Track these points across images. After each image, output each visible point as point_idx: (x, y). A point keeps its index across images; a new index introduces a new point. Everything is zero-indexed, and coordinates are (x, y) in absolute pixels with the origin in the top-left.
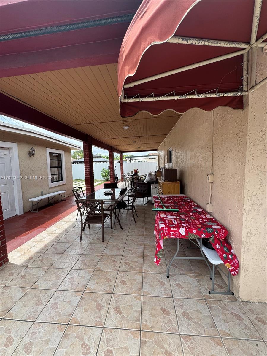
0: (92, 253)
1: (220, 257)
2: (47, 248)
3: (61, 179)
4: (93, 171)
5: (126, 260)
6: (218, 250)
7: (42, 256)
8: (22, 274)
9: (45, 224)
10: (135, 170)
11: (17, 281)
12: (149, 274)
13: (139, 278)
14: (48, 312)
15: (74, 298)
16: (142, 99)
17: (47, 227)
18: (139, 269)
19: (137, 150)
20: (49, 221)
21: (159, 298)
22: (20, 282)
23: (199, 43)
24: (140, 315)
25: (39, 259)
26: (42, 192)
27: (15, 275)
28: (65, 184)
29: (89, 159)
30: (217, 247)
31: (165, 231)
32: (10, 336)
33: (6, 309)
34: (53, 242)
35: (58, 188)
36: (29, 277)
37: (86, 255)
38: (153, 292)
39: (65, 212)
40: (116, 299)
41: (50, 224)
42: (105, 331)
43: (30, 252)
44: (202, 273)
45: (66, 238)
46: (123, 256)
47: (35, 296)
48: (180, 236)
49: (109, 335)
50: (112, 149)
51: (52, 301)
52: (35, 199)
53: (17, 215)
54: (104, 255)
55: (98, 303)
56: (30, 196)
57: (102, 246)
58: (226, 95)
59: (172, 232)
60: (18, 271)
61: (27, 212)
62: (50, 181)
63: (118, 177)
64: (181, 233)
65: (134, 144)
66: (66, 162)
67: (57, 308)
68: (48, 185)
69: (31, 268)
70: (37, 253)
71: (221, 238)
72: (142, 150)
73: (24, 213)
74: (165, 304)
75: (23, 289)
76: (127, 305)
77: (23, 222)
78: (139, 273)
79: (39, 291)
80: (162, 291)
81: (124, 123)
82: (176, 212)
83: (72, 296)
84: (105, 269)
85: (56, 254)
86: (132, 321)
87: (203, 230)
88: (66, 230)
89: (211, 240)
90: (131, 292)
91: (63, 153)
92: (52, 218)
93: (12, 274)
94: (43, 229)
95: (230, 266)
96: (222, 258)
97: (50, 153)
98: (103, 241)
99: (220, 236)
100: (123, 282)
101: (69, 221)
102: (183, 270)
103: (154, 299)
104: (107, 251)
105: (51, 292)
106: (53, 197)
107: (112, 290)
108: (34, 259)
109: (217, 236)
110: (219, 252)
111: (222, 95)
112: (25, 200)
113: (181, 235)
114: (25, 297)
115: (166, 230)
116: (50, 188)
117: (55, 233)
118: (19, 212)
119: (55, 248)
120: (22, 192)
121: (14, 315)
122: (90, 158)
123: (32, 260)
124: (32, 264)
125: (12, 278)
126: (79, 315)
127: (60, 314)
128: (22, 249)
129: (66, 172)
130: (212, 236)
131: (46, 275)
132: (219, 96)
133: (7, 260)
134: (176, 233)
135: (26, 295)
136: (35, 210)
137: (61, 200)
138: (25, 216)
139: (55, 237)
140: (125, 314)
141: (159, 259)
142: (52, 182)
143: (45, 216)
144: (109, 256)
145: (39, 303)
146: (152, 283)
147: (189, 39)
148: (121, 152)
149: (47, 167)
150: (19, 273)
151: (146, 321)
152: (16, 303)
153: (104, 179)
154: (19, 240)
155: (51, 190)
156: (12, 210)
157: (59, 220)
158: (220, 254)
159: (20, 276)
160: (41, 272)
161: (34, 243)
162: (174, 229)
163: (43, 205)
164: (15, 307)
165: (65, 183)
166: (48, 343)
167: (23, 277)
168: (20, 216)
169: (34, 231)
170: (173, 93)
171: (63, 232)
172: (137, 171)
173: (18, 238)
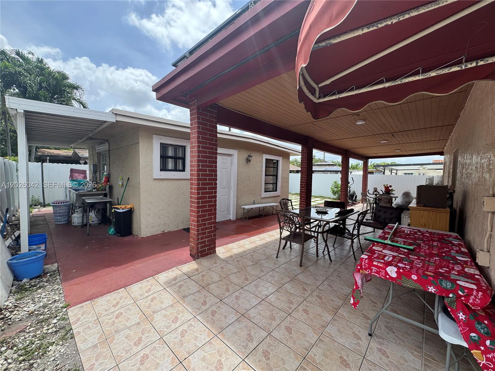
0: (284, 272)
1: (462, 334)
2: (245, 254)
3: (275, 190)
4: (311, 182)
5: (319, 293)
6: (460, 322)
7: (239, 258)
8: (222, 265)
9: (250, 233)
10: (385, 187)
11: (217, 269)
12: (344, 319)
13: (328, 317)
14: (231, 299)
15: (254, 300)
16: (339, 95)
17: (251, 236)
18: (332, 309)
19: (396, 154)
20: (254, 232)
21: (343, 348)
22: (220, 270)
23: (399, 19)
24: (310, 346)
25: (236, 259)
26: (254, 201)
27: (217, 264)
28: (279, 196)
29: (307, 167)
30: (459, 316)
31: (363, 263)
32: (206, 300)
33: (207, 283)
34: (252, 250)
35: (271, 200)
36: (226, 270)
37: (277, 272)
38: (338, 337)
39: (272, 227)
40: (291, 321)
41: (255, 234)
42: (270, 337)
43: (232, 252)
44: (441, 361)
45: (264, 251)
46: (318, 289)
47: (226, 284)
48: (388, 277)
49: (272, 342)
50: (346, 154)
51: (237, 294)
52: (247, 207)
53: (230, 219)
54: (296, 279)
55: (272, 314)
56: (243, 203)
57: (298, 270)
58: (481, 63)
59: (374, 268)
60: (220, 262)
61: (239, 219)
62: (263, 190)
63: (356, 196)
64: (389, 273)
65: (385, 145)
66: (282, 170)
67: (239, 300)
68: (261, 195)
69: (229, 264)
70: (236, 254)
71: (473, 304)
72: (407, 154)
73: (236, 219)
74: (348, 356)
75: (220, 276)
76: (300, 331)
77: (233, 226)
78: (329, 312)
79: (230, 282)
80: (352, 343)
81: (354, 117)
82: (406, 251)
83: (253, 298)
84: (292, 291)
85: (251, 261)
86: (300, 346)
87: (432, 279)
88: (267, 243)
89: (448, 301)
90: (310, 324)
91: (280, 159)
92: (258, 229)
93: (216, 263)
94: (247, 236)
95: (482, 358)
96: (466, 338)
97: (266, 159)
98: (301, 266)
99: (471, 301)
100: (305, 311)
101: (272, 236)
102: (403, 341)
103: (336, 344)
104: (300, 277)
105: (238, 288)
106: (264, 208)
107: (291, 311)
108: (234, 258)
109: (463, 298)
110: (461, 325)
111: (474, 64)
112: (238, 206)
113: (389, 275)
114: (220, 282)
115: (365, 263)
116: (262, 198)
117: (256, 243)
118: (232, 217)
119: (252, 256)
120: (237, 198)
121: (211, 289)
122: (308, 165)
123: (231, 259)
124: (230, 262)
125: (215, 265)
126: (253, 314)
127: (239, 305)
128: (227, 247)
129: (282, 182)
130: (451, 295)
131: (238, 273)
132: (465, 67)
133: (215, 252)
134: (380, 270)
135: (221, 280)
136: (246, 218)
137: (272, 214)
138: (236, 222)
139: (255, 246)
140: (295, 337)
141: (357, 301)
142: (265, 192)
143: (252, 226)
144: (301, 283)
145: (227, 290)
146: (342, 330)
147: (379, 24)
148: (365, 158)
149: (262, 175)
150: (220, 264)
151: (315, 355)
152: (214, 282)
153: (335, 197)
154: (227, 239)
155: (263, 201)
156: (227, 214)
157: (264, 232)
158: (464, 329)
159: (220, 266)
160: (235, 270)
161: (237, 246)
162: (379, 265)
163: (254, 215)
164: (212, 285)
165: (280, 194)
166: (226, 318)
167: (222, 268)
168: (232, 221)
169: (240, 237)
170: (383, 80)
171: (263, 244)
172: (390, 188)
173: (227, 238)
